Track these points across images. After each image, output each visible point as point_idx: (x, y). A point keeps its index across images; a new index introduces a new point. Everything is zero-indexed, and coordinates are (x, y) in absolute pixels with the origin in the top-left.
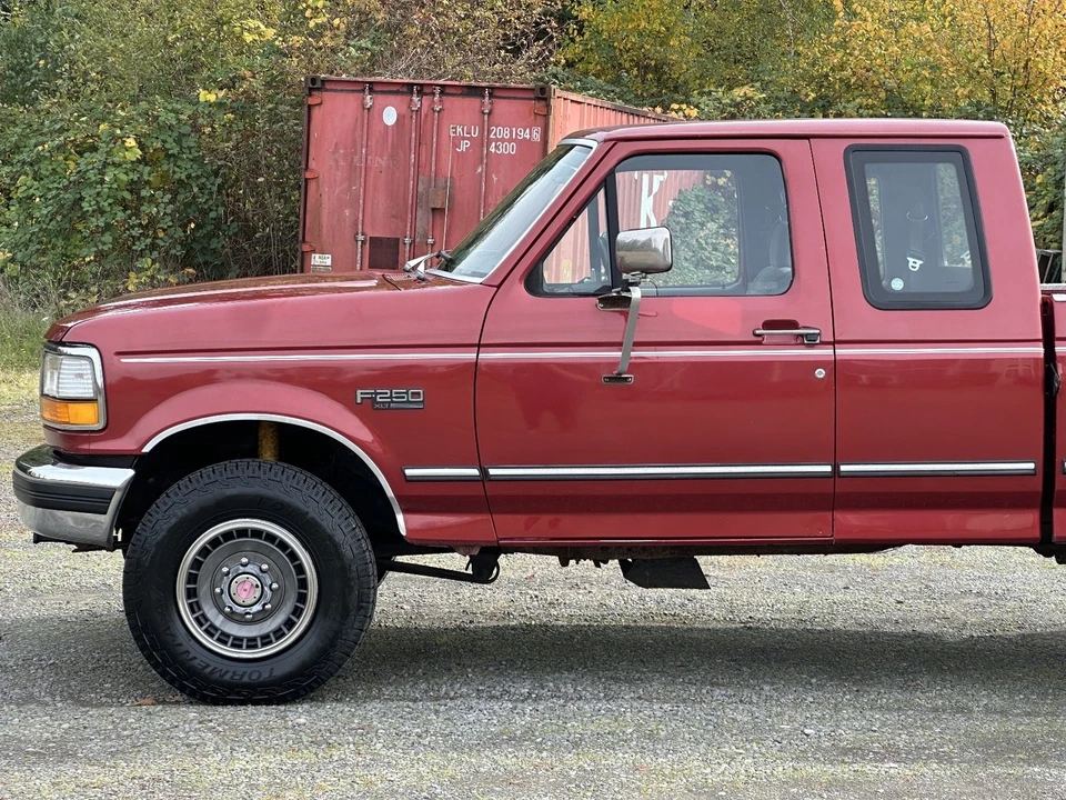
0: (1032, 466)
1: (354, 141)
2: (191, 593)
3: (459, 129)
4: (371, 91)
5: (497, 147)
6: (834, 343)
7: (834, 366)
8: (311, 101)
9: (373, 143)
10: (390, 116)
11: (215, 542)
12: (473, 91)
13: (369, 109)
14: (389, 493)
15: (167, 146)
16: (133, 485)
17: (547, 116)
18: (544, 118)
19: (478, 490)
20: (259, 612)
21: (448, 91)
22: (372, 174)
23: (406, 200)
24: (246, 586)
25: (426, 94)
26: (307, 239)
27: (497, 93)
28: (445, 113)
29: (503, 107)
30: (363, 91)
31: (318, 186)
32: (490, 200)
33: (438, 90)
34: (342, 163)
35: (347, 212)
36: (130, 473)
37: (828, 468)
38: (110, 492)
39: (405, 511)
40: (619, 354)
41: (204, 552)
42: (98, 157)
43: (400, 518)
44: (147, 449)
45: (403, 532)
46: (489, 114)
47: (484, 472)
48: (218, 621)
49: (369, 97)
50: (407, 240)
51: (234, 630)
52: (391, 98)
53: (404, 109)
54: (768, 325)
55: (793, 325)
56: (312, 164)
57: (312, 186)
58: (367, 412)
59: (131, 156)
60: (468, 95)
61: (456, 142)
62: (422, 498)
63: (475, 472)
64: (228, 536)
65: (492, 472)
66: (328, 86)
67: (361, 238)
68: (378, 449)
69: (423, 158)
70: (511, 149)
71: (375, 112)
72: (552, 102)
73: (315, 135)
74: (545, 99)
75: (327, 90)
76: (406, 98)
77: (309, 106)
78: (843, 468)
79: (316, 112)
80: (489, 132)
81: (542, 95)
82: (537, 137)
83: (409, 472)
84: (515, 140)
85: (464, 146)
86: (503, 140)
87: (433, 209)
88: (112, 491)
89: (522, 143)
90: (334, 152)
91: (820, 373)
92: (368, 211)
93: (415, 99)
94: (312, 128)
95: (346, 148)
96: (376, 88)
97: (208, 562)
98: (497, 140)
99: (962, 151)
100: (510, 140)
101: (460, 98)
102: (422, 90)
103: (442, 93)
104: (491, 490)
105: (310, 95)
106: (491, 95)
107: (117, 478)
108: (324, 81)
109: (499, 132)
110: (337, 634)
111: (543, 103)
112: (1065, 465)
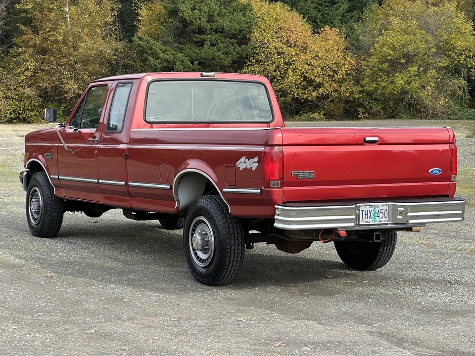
0: (124, 183)
2: (30, 206)
11: (33, 192)
14: (50, 182)
19: (60, 182)
43: (54, 189)
45: (54, 193)
48: (34, 213)
54: (92, 137)
55: (95, 137)
58: (46, 159)
63: (58, 177)
68: (47, 170)
78: (99, 181)
83: (51, 176)
88: (23, 178)
91: (96, 152)
99: (132, 83)
112: (129, 183)
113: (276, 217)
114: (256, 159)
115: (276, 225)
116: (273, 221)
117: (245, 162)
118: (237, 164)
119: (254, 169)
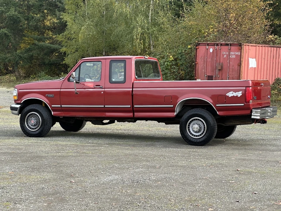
0: (130, 106)
1: (205, 55)
2: (27, 122)
3: (224, 53)
4: (208, 45)
5: (231, 56)
6: (104, 88)
7: (104, 92)
8: (197, 48)
9: (208, 56)
10: (211, 50)
11: (30, 115)
12: (227, 45)
13: (207, 49)
14: (50, 109)
15: (179, 57)
16: (20, 107)
17: (241, 49)
18: (240, 50)
19: (61, 108)
20: (34, 125)
21: (222, 45)
22: (208, 62)
23: (214, 68)
24: (33, 121)
25: (218, 45)
26: (196, 76)
27: (232, 45)
28: (221, 50)
29: (233, 48)
30: (206, 45)
31: (198, 65)
32: (230, 68)
33: (220, 45)
34: (202, 60)
35: (203, 70)
36: (20, 105)
37: (103, 106)
38: (17, 108)
39: (53, 111)
40: (75, 90)
41: (28, 116)
42: (164, 60)
43: (52, 112)
44: (22, 102)
45: (53, 114)
46: (230, 49)
47: (61, 106)
48: (30, 126)
49: (207, 46)
50: (214, 76)
51: (32, 127)
52: (212, 46)
53: (214, 49)
54: (96, 86)
55: (99, 86)
56: (197, 60)
57: (197, 65)
58: (47, 97)
59: (171, 59)
60: (226, 45)
61: (223, 55)
62: (55, 109)
63: (60, 106)
64: (31, 114)
65: (62, 106)
66: (200, 44)
67: (206, 76)
68: (49, 103)
69: (217, 59)
70: (234, 57)
71: (208, 49)
72: (242, 46)
73: (197, 55)
74: (241, 46)
75: (200, 45)
76: (214, 46)
77: (197, 49)
78: (105, 106)
79: (198, 50)
80: (230, 53)
81: (240, 45)
82: (239, 54)
83: (52, 106)
84: (235, 55)
85: (225, 56)
86: (233, 55)
87: (219, 70)
88: (18, 108)
89: (236, 55)
90: (201, 58)
91: (102, 93)
92: (207, 70)
93: (216, 47)
94: (197, 53)
95: (203, 57)
96: (209, 45)
97: (29, 118)
98: (231, 55)
99: (125, 61)
100: (234, 55)
101: (224, 46)
102: (217, 45)
103: (221, 45)
104: (62, 108)
105: (197, 46)
106: (230, 45)
107: (18, 106)
108: (199, 44)
109: (232, 53)
110: (44, 128)
111: (240, 47)
112: (135, 106)
113: (252, 114)
114: (241, 92)
115: (252, 117)
116: (251, 115)
117: (232, 93)
118: (227, 95)
119: (239, 96)
